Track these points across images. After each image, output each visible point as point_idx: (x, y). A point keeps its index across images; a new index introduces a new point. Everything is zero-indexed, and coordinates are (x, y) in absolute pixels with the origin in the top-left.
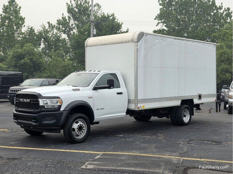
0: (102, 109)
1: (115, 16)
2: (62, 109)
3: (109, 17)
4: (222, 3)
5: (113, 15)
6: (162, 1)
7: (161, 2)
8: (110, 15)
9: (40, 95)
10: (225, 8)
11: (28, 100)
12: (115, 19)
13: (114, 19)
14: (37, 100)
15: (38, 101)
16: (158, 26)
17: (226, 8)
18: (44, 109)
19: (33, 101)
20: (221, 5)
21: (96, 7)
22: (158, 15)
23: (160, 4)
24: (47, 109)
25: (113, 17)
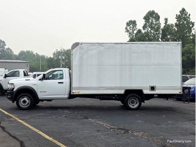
0: (44, 92)
2: (14, 90)
24: (9, 90)
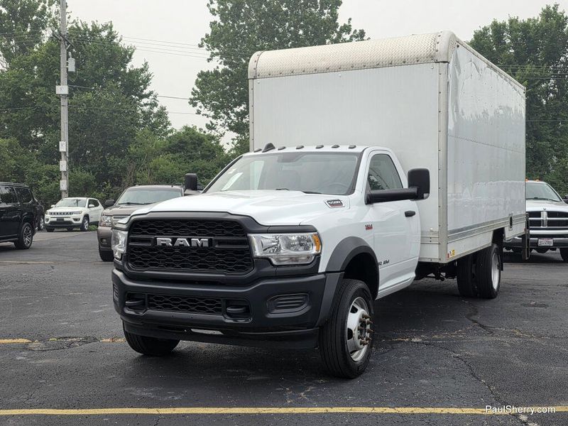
1: (113, 30)
2: (322, 268)
3: (96, 30)
4: (350, 19)
5: (108, 27)
6: (220, 3)
7: (215, 6)
8: (101, 27)
9: (251, 220)
10: (356, 31)
11: (200, 241)
12: (114, 37)
13: (111, 36)
14: (245, 238)
15: (248, 242)
16: (211, 61)
17: (358, 31)
18: (269, 269)
19: (220, 242)
20: (347, 23)
21: (54, 5)
22: (207, 36)
23: (213, 12)
24: (278, 269)
25: (110, 33)
